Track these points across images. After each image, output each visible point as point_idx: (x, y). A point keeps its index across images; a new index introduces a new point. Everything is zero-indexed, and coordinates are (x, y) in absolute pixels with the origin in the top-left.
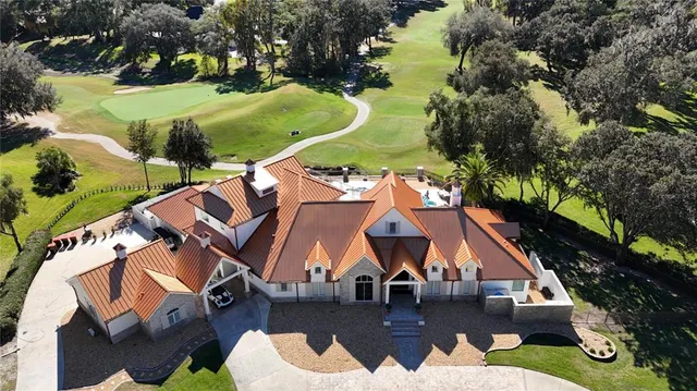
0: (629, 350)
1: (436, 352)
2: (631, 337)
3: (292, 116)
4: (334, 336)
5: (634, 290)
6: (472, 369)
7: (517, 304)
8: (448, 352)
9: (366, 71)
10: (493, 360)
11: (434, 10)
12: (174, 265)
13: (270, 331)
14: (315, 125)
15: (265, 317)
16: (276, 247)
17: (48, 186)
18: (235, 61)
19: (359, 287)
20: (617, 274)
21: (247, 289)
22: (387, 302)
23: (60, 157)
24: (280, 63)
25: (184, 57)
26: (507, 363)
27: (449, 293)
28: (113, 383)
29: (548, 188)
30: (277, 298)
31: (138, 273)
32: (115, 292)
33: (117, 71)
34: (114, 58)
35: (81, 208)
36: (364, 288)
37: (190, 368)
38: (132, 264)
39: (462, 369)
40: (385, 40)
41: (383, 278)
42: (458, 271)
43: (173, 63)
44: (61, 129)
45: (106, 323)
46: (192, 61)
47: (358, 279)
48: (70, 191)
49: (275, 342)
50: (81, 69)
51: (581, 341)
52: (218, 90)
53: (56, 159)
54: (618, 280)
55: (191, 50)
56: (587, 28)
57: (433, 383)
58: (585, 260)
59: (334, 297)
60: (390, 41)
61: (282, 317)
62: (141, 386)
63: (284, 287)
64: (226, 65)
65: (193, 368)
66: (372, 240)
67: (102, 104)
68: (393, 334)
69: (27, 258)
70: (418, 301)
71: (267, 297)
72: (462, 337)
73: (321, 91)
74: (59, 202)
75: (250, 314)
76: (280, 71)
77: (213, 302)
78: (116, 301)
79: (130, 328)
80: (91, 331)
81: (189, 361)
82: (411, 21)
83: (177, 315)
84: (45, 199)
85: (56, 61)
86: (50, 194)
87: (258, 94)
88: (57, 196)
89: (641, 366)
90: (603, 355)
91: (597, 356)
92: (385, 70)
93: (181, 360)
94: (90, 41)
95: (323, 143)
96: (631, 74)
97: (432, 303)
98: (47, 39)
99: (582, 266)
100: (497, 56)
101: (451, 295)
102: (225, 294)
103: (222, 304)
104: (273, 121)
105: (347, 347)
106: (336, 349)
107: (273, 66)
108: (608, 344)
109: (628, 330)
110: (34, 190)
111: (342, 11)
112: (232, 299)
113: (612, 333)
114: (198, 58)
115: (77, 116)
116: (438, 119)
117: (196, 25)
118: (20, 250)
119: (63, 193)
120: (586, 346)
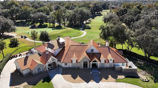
0: (152, 79)
1: (103, 79)
2: (152, 77)
3: (69, 33)
4: (78, 76)
5: (152, 67)
6: (113, 83)
7: (123, 68)
8: (107, 79)
9: (85, 26)
10: (118, 81)
11: (100, 16)
12: (40, 59)
13: (62, 74)
14: (74, 35)
15: (61, 71)
16: (64, 55)
17: (12, 46)
18: (56, 24)
19: (84, 64)
20: (147, 64)
21: (57, 65)
22: (91, 68)
23: (15, 39)
24: (66, 25)
25: (45, 24)
26: (122, 82)
27: (106, 66)
28: (23, 85)
29: (129, 45)
30: (64, 67)
31: (31, 60)
32: (25, 64)
33: (30, 26)
34: (30, 24)
35: (19, 50)
36: (85, 64)
37: (42, 82)
38: (30, 58)
39: (110, 83)
40: (89, 21)
41: (90, 62)
42: (108, 60)
43: (43, 25)
44: (16, 36)
45: (23, 70)
46: (47, 24)
47: (84, 62)
48: (17, 47)
49: (63, 77)
50: (22, 26)
51: (140, 77)
52: (52, 29)
53: (15, 40)
54: (148, 65)
55: (47, 22)
56: (135, 17)
57: (103, 86)
58: (139, 61)
59: (78, 67)
60: (91, 21)
61: (65, 71)
62: (30, 86)
63: (66, 64)
64: (54, 25)
65: (43, 82)
66: (88, 54)
67: (26, 32)
68: (92, 75)
69: (5, 59)
70: (99, 68)
71: (62, 67)
72: (110, 76)
73: (75, 29)
74: (14, 49)
75: (57, 71)
76: (66, 26)
77: (49, 68)
78: (25, 66)
79: (28, 73)
80: (19, 74)
81: (42, 80)
82: (95, 18)
83: (40, 70)
84: (11, 48)
85: (17, 25)
86: (12, 47)
87: (61, 30)
88: (14, 48)
89: (156, 83)
90: (146, 80)
91: (144, 80)
92: (89, 26)
93: (40, 80)
94: (25, 21)
95: (76, 38)
96: (146, 23)
97: (102, 69)
98: (15, 21)
99: (139, 62)
100: (115, 21)
101: (107, 67)
102: (52, 66)
103: (51, 68)
104: (64, 34)
105: (81, 78)
106: (79, 78)
107: (65, 25)
108: (147, 78)
109: (151, 75)
110: (9, 46)
111: (80, 13)
112: (53, 67)
113: (147, 76)
114: (48, 24)
115: (20, 34)
116: (102, 31)
117: (48, 17)
118: (4, 57)
119: (16, 47)
120: (141, 78)
